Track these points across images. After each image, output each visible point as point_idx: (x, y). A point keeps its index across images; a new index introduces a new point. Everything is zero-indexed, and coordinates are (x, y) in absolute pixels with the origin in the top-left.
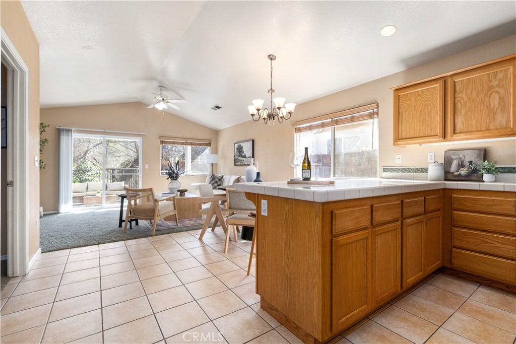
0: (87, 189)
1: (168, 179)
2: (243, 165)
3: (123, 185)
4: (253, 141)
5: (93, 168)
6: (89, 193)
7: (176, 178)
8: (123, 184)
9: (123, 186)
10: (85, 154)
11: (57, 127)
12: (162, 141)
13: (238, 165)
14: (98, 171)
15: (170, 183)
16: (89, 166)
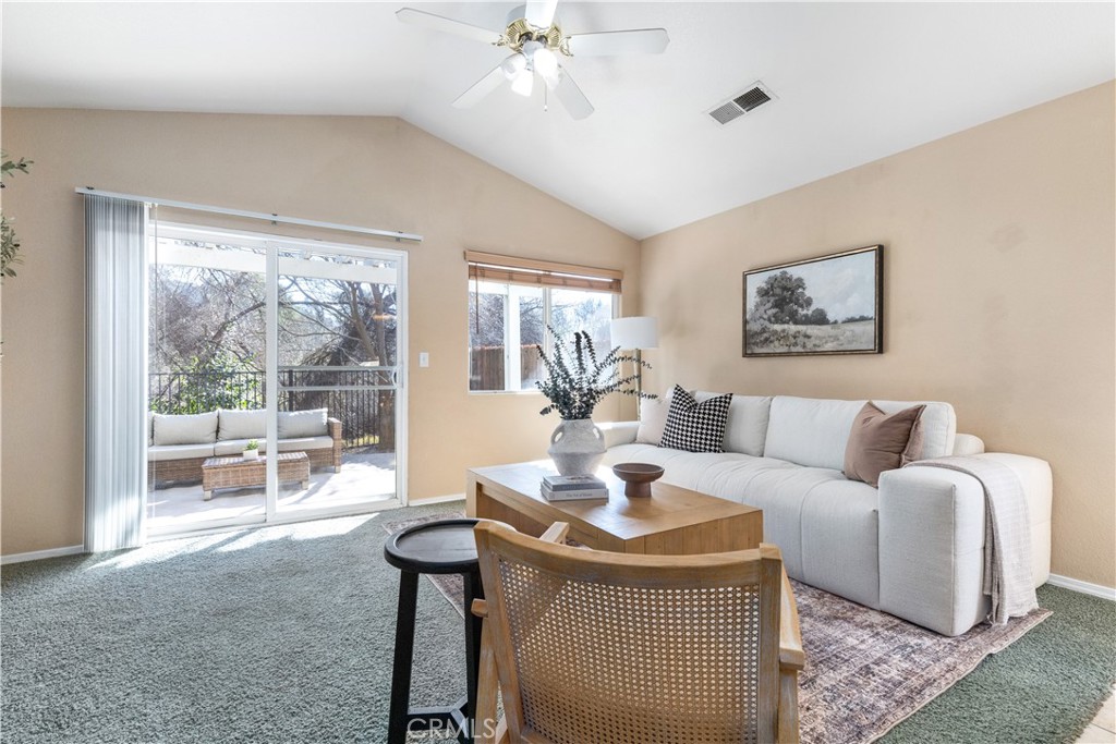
0: (217, 431)
1: (545, 411)
2: (799, 354)
3: (325, 418)
4: (881, 252)
5: (239, 367)
6: (225, 445)
7: (585, 412)
8: (325, 415)
9: (325, 422)
10: (219, 334)
11: (78, 190)
12: (475, 267)
13: (768, 355)
14: (251, 376)
15: (561, 429)
16: (229, 362)
